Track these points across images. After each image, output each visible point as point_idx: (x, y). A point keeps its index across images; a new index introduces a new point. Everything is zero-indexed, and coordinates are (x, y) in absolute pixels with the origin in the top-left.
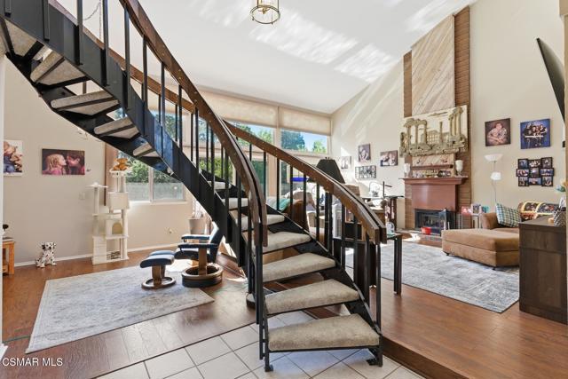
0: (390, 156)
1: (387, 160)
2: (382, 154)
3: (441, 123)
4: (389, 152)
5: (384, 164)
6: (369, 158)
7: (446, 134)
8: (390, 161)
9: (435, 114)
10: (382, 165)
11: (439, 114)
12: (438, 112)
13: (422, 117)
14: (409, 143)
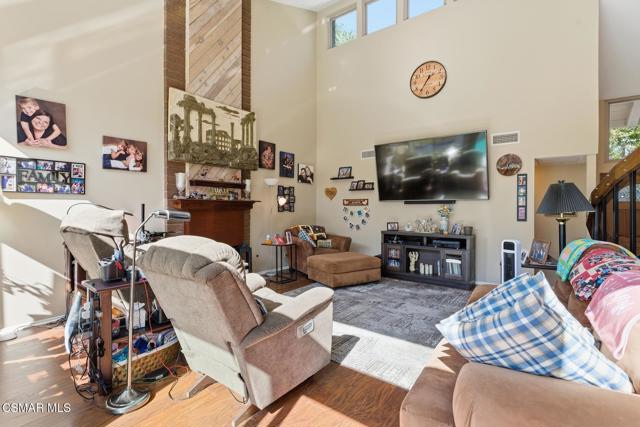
0: (132, 150)
1: (122, 158)
2: (108, 140)
3: (232, 124)
4: (129, 143)
5: (114, 163)
6: (61, 141)
7: (238, 142)
8: (131, 161)
9: (225, 109)
10: (107, 166)
11: (231, 111)
12: (229, 107)
13: (209, 104)
14: (187, 138)
